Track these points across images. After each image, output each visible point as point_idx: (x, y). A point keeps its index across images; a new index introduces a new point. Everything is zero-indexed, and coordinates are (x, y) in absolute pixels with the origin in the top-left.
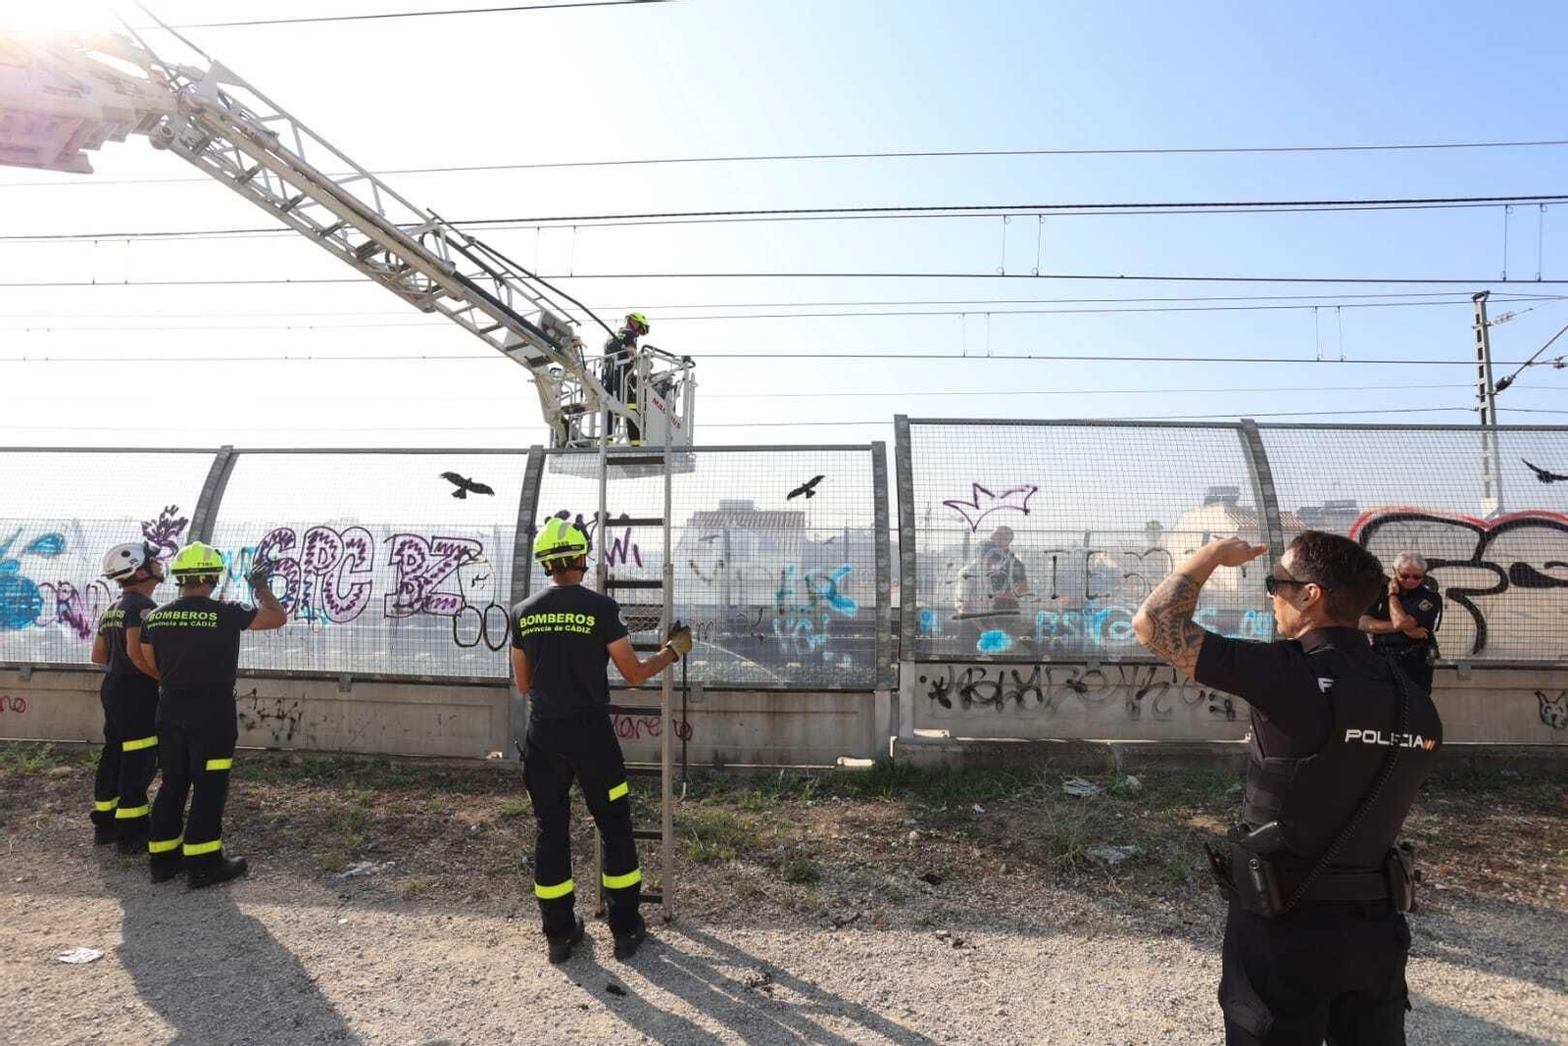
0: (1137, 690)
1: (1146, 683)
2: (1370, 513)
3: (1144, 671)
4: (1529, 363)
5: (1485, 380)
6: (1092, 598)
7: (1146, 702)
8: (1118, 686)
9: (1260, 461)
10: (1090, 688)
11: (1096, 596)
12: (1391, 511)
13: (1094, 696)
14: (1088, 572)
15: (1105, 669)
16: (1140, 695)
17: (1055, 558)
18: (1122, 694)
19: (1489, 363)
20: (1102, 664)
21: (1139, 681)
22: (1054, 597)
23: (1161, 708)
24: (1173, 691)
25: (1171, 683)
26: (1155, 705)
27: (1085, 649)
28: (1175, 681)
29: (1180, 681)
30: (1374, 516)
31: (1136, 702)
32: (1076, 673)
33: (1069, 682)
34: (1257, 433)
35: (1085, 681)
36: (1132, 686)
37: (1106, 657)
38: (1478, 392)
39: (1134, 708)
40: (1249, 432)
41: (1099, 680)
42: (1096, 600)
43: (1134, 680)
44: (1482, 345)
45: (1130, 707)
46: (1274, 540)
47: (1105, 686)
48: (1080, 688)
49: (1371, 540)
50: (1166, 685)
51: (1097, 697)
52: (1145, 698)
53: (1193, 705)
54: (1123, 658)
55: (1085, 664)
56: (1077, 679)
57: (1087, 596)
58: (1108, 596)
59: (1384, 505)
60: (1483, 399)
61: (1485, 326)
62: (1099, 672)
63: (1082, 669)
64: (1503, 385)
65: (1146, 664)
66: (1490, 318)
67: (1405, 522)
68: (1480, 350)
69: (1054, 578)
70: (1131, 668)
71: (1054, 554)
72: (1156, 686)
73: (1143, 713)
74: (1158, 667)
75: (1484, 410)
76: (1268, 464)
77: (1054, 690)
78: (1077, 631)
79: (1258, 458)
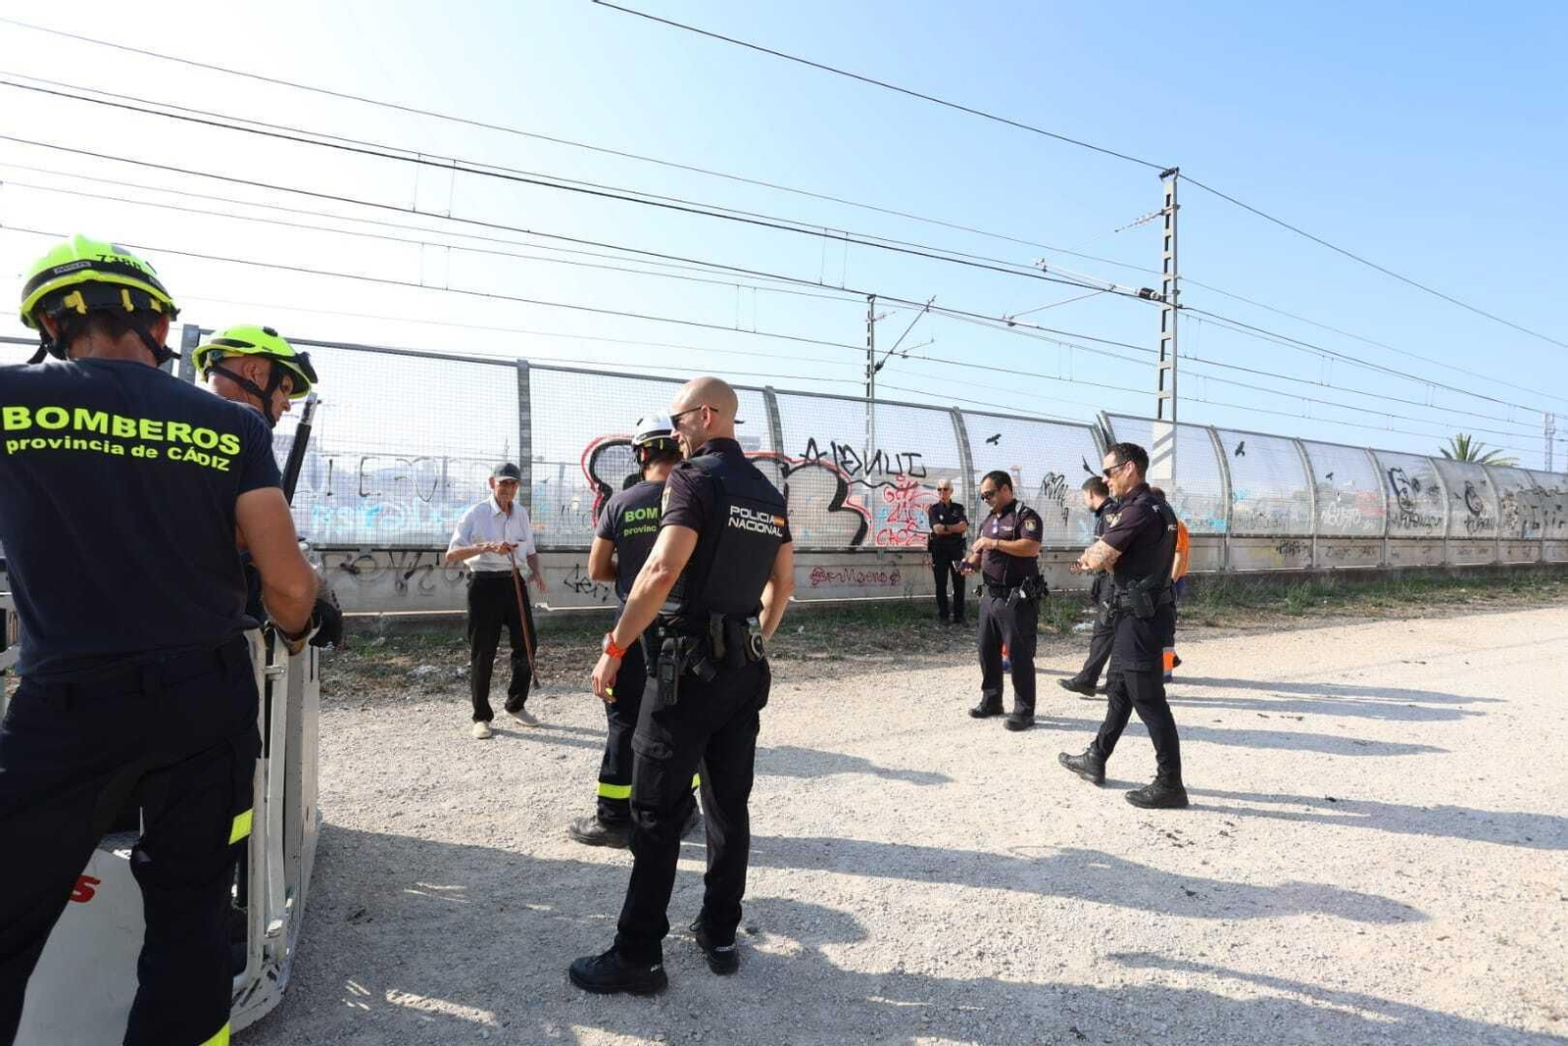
0: (405, 571)
1: (413, 564)
2: (601, 439)
3: (411, 556)
4: (891, 353)
5: (869, 362)
6: (365, 496)
7: (413, 581)
8: (388, 568)
9: (524, 393)
10: (363, 571)
11: (369, 494)
12: (617, 438)
13: (365, 577)
14: (362, 475)
15: (375, 555)
16: (408, 576)
17: (331, 462)
18: (392, 574)
19: (873, 351)
20: (373, 550)
21: (406, 564)
22: (329, 494)
23: (426, 585)
24: (437, 572)
25: (434, 565)
26: (421, 583)
27: (357, 538)
28: (438, 563)
29: (442, 564)
30: (604, 442)
31: (404, 582)
32: (349, 557)
33: (343, 565)
34: (528, 371)
35: (357, 564)
36: (400, 568)
37: (376, 545)
38: (866, 370)
39: (402, 585)
40: (523, 369)
41: (369, 564)
42: (368, 497)
43: (401, 564)
44: (870, 335)
45: (399, 585)
46: (525, 455)
47: (376, 568)
48: (353, 571)
49: (599, 459)
50: (430, 567)
51: (370, 578)
52: (411, 578)
53: (453, 583)
54: (393, 545)
55: (358, 550)
56: (351, 563)
57: (361, 494)
58: (379, 495)
59: (612, 433)
60: (868, 377)
61: (872, 321)
62: (370, 557)
63: (355, 555)
64: (879, 367)
65: (413, 550)
66: (875, 316)
67: (626, 446)
68: (869, 339)
69: (330, 477)
70: (401, 553)
71: (330, 458)
72: (421, 568)
73: (410, 589)
74: (424, 553)
75: (868, 385)
76: (529, 395)
77: (329, 572)
78: (351, 523)
79: (524, 390)
